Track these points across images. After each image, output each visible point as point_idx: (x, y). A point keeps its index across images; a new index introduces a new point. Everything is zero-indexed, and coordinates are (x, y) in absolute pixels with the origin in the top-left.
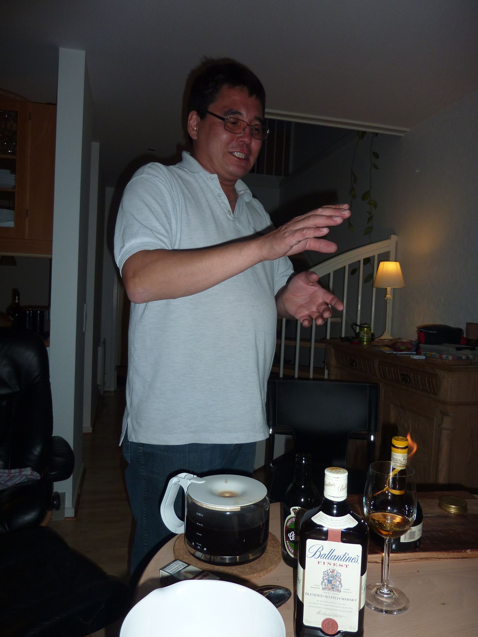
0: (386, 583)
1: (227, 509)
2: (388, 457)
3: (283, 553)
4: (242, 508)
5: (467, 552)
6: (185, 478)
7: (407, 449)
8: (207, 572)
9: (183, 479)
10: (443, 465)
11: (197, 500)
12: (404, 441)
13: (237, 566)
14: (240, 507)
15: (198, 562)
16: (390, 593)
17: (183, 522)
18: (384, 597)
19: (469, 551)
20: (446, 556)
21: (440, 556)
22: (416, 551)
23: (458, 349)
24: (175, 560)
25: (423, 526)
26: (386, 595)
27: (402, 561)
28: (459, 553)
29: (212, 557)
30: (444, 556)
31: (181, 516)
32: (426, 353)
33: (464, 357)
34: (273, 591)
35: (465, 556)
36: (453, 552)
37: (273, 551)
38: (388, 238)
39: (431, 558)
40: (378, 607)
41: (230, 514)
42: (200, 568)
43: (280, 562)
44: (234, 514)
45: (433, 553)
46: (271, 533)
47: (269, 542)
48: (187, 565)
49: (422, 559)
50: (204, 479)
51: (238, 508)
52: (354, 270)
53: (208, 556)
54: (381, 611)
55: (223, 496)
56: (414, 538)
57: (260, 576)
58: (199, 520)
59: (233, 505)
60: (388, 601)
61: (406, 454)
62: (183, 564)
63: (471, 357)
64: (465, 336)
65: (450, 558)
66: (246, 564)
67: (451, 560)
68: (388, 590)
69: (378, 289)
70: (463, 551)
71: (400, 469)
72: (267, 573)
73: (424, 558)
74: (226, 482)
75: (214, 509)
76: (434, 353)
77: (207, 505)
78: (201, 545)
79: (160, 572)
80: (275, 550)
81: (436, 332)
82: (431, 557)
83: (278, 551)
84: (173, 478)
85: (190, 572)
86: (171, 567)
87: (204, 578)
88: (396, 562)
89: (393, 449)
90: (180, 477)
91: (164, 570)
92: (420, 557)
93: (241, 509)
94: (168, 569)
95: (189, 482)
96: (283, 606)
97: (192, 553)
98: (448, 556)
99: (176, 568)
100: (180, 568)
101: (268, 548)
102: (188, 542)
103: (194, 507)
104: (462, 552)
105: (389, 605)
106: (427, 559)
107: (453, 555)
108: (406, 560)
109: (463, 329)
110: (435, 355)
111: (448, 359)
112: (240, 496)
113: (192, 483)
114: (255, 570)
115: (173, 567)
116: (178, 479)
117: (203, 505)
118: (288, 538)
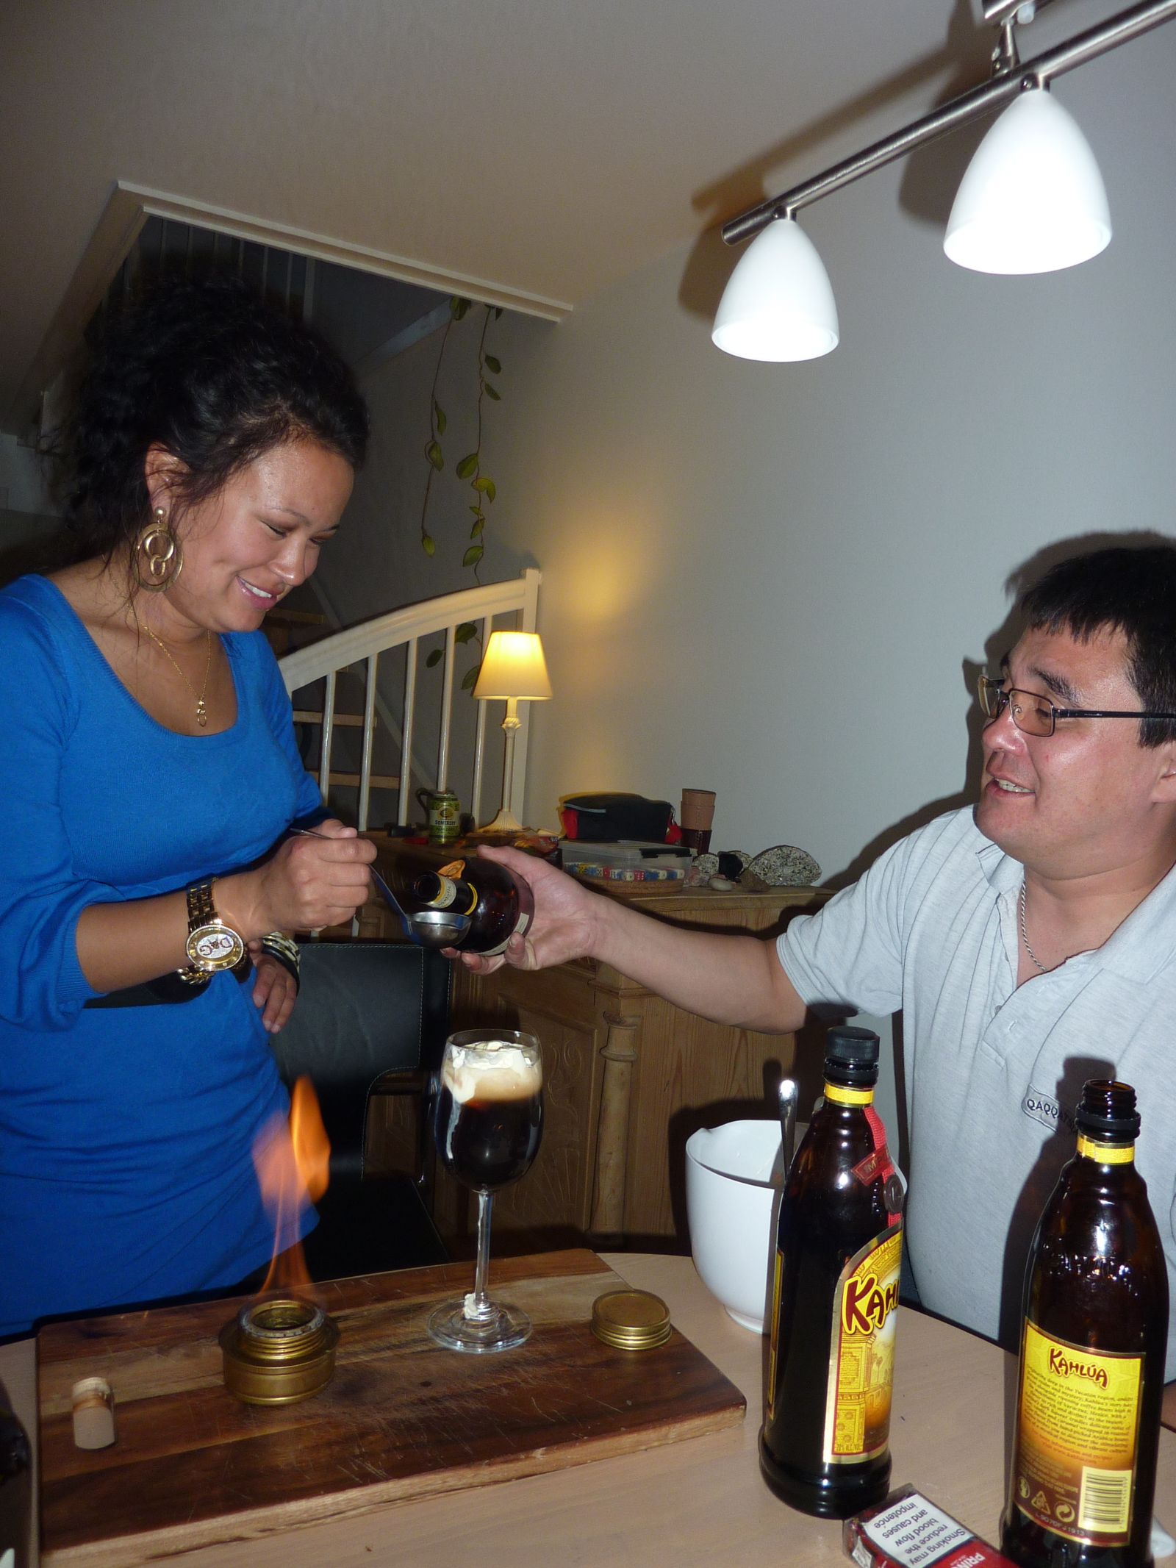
5: (535, 1458)
19: (538, 1453)
20: (471, 1481)
21: (450, 1484)
23: (648, 854)
27: (329, 1519)
28: (511, 1465)
30: (464, 1481)
33: (662, 875)
35: (527, 1471)
36: (489, 1465)
38: (519, 575)
45: (429, 1476)
49: (393, 1502)
63: (680, 873)
64: (677, 819)
65: (483, 1485)
70: (523, 1457)
76: (594, 866)
81: (604, 811)
82: (423, 1490)
88: (305, 1528)
92: (385, 1498)
98: (477, 1481)
104: (518, 1460)
106: (408, 1498)
107: (492, 1473)
108: (342, 1515)
109: (672, 805)
110: (593, 870)
111: (623, 878)
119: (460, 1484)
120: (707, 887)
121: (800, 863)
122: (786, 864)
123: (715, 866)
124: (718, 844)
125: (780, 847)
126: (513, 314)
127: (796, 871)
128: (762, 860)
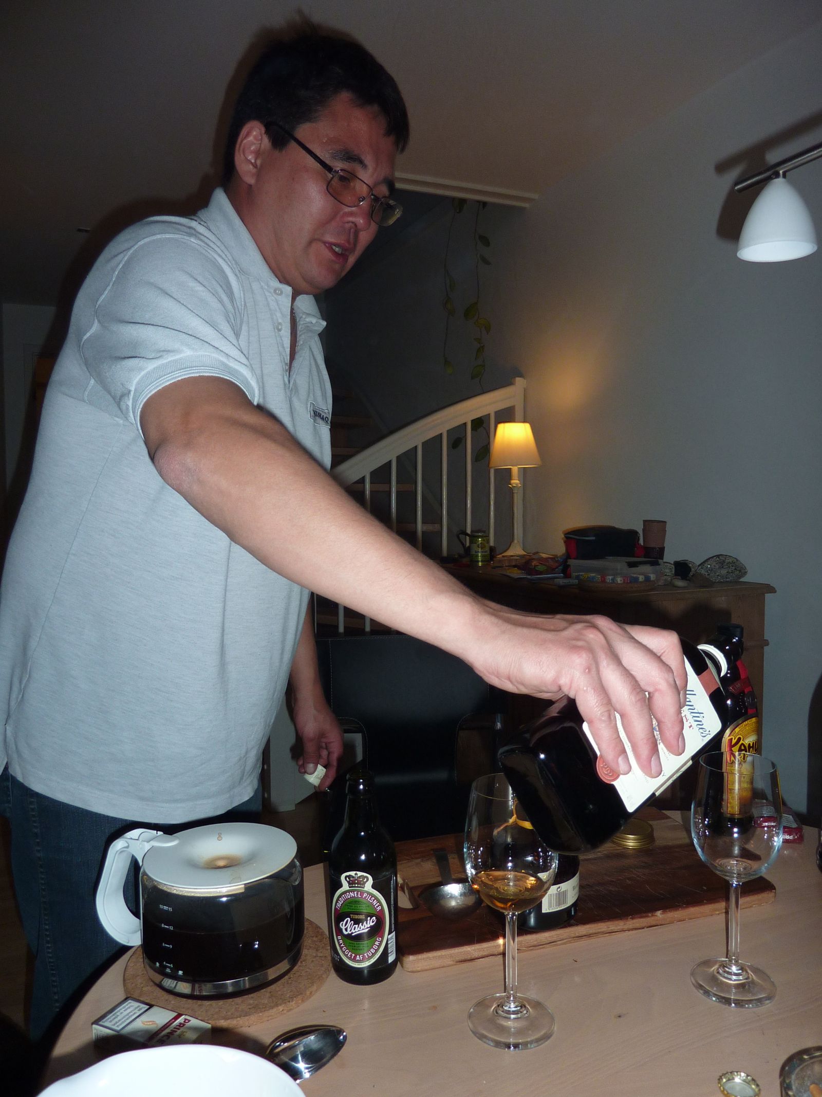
0: (512, 992)
1: (220, 892)
3: (333, 959)
4: (249, 888)
5: (657, 916)
6: (140, 839)
9: (137, 841)
11: (160, 881)
14: (243, 886)
15: (171, 997)
16: (521, 1010)
17: (138, 920)
18: (509, 1018)
19: (659, 913)
20: (622, 927)
21: (612, 929)
22: (570, 925)
23: (631, 565)
24: (126, 999)
25: (580, 879)
26: (513, 1014)
27: (547, 945)
28: (642, 920)
29: (197, 986)
30: (619, 927)
31: (134, 910)
32: (580, 575)
33: (641, 578)
35: (654, 923)
36: (632, 919)
37: (315, 956)
38: (510, 383)
39: (596, 934)
40: (500, 1039)
41: (228, 901)
42: (175, 1009)
44: (235, 898)
45: (599, 924)
46: (311, 923)
48: (148, 1007)
49: (581, 937)
50: (178, 838)
51: (240, 886)
52: (457, 438)
54: (507, 1046)
55: (214, 866)
56: (565, 902)
57: (291, 1010)
58: (166, 918)
59: (230, 884)
60: (518, 1025)
62: (139, 1006)
63: (652, 577)
64: (641, 542)
65: (629, 930)
66: (264, 990)
67: (631, 932)
68: (517, 1004)
70: (650, 915)
72: (303, 1001)
73: (585, 936)
74: (220, 838)
75: (193, 894)
76: (593, 575)
77: (181, 889)
78: (172, 966)
79: (93, 1029)
80: (319, 954)
81: (593, 538)
82: (596, 931)
83: (325, 956)
86: (114, 1017)
88: (538, 949)
90: (131, 838)
91: (100, 1023)
92: (577, 935)
93: (246, 888)
94: (109, 1020)
95: (147, 846)
97: (158, 983)
98: (626, 927)
99: (124, 1017)
100: (132, 1015)
101: (305, 952)
102: (149, 961)
103: (158, 895)
104: (648, 916)
105: (519, 1033)
106: (589, 936)
107: (634, 923)
108: (553, 943)
109: (638, 531)
110: (593, 578)
111: (615, 582)
112: (245, 863)
113: (153, 846)
114: (280, 999)
115: (118, 1016)
116: (126, 842)
117: (171, 888)
118: (341, 930)
119: (616, 929)
120: (670, 585)
121: (732, 566)
122: (723, 567)
123: (671, 571)
124: (671, 556)
125: (718, 556)
126: (494, 205)
127: (730, 571)
128: (706, 565)
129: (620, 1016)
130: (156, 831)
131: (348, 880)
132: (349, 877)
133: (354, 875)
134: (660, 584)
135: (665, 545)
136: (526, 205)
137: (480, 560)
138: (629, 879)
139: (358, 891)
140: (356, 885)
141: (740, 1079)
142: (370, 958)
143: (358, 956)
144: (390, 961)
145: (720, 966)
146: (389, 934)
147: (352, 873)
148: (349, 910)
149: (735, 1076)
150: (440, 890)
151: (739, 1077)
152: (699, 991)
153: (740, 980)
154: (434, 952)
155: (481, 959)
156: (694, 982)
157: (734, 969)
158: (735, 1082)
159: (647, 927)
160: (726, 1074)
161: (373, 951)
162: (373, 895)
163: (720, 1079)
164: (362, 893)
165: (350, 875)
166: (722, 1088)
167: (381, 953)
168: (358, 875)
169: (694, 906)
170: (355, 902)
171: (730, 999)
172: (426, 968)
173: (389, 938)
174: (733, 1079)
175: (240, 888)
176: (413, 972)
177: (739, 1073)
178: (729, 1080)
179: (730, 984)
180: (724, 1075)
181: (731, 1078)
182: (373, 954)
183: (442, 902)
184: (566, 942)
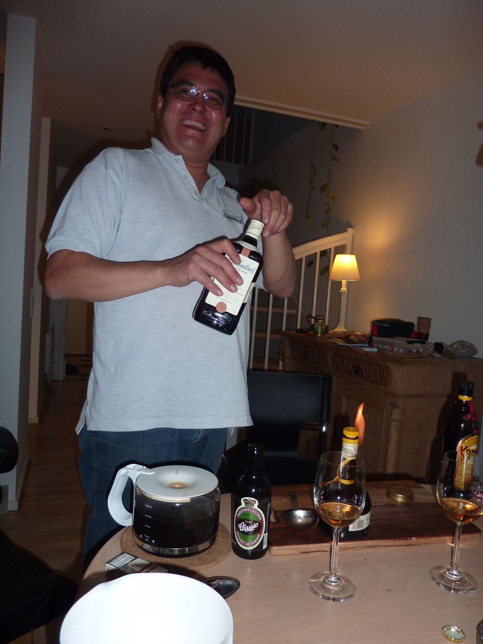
0: (334, 572)
1: (176, 501)
2: (339, 447)
3: (233, 544)
4: (193, 500)
5: (412, 540)
6: (134, 469)
7: (357, 439)
8: (155, 565)
9: (133, 470)
10: (392, 456)
11: (146, 491)
12: (355, 432)
13: (186, 558)
14: (190, 499)
15: (146, 554)
16: (338, 582)
17: (131, 514)
18: (331, 585)
19: (414, 538)
20: (392, 544)
21: (387, 544)
22: (364, 540)
23: (409, 342)
24: (122, 553)
25: (371, 515)
26: (333, 583)
27: (350, 549)
28: (404, 541)
29: (161, 549)
30: (391, 544)
31: (129, 508)
32: (379, 346)
33: (414, 351)
34: (222, 582)
35: (410, 544)
36: (399, 540)
37: (223, 542)
38: (345, 231)
40: (325, 595)
41: (179, 505)
42: (149, 560)
43: (229, 553)
44: (184, 505)
45: (380, 541)
46: (221, 524)
47: (219, 533)
48: (134, 558)
49: (369, 547)
50: (154, 470)
51: (188, 499)
52: (311, 261)
53: (157, 549)
54: (329, 599)
55: (173, 487)
56: (362, 526)
57: (209, 568)
58: (148, 511)
59: (183, 497)
60: (336, 589)
61: (356, 445)
62: (130, 557)
63: (421, 350)
64: (416, 330)
65: (396, 546)
66: (196, 556)
68: (336, 578)
69: (334, 282)
70: (409, 539)
71: (350, 459)
72: (216, 564)
73: (371, 546)
74: (176, 473)
75: (163, 500)
76: (387, 347)
77: (157, 497)
78: (149, 537)
79: (106, 566)
80: (225, 541)
81: (388, 325)
82: (378, 545)
83: (228, 542)
84: (122, 469)
85: (138, 565)
86: (117, 561)
87: (151, 571)
88: (344, 551)
89: (344, 439)
90: (129, 468)
91: (110, 563)
92: (367, 545)
93: (191, 500)
94: (115, 562)
95: (138, 473)
96: (231, 596)
97: (140, 546)
98: (394, 544)
99: (122, 561)
100: (126, 561)
101: (218, 539)
102: (136, 534)
103: (143, 499)
104: (407, 540)
105: (336, 593)
106: (374, 547)
107: (399, 543)
108: (354, 549)
109: (414, 323)
110: (386, 348)
111: (399, 351)
112: (190, 487)
113: (141, 474)
114: (204, 561)
115: (119, 561)
116: (127, 470)
117: (152, 496)
118: (239, 528)
119: (389, 544)
120: (431, 356)
121: (469, 348)
122: (463, 348)
123: (433, 348)
124: (433, 339)
125: (461, 341)
126: (343, 127)
127: (467, 350)
128: (453, 346)
129: (389, 590)
130: (142, 466)
131: (245, 502)
132: (246, 500)
133: (248, 499)
134: (425, 355)
135: (430, 333)
136: (362, 128)
137: (319, 332)
138: (398, 518)
139: (250, 508)
140: (249, 505)
141: (454, 630)
142: (253, 545)
143: (247, 543)
144: (264, 548)
145: (447, 569)
146: (264, 533)
147: (248, 498)
148: (244, 518)
149: (452, 628)
150: (292, 513)
151: (454, 628)
152: (433, 582)
153: (458, 578)
154: (288, 546)
155: (313, 553)
156: (431, 577)
157: (455, 572)
158: (452, 631)
159: (407, 546)
160: (447, 626)
161: (255, 541)
162: (257, 511)
163: (443, 628)
164: (252, 509)
165: (246, 499)
166: (444, 633)
167: (259, 543)
168: (251, 500)
169: (434, 537)
170: (248, 514)
171: (451, 587)
172: (283, 554)
173: (264, 535)
174: (450, 629)
175: (187, 500)
176: (275, 555)
177: (454, 626)
178: (448, 629)
179: (452, 580)
180: (446, 626)
181: (449, 628)
182: (255, 543)
183: (294, 520)
184: (361, 549)
